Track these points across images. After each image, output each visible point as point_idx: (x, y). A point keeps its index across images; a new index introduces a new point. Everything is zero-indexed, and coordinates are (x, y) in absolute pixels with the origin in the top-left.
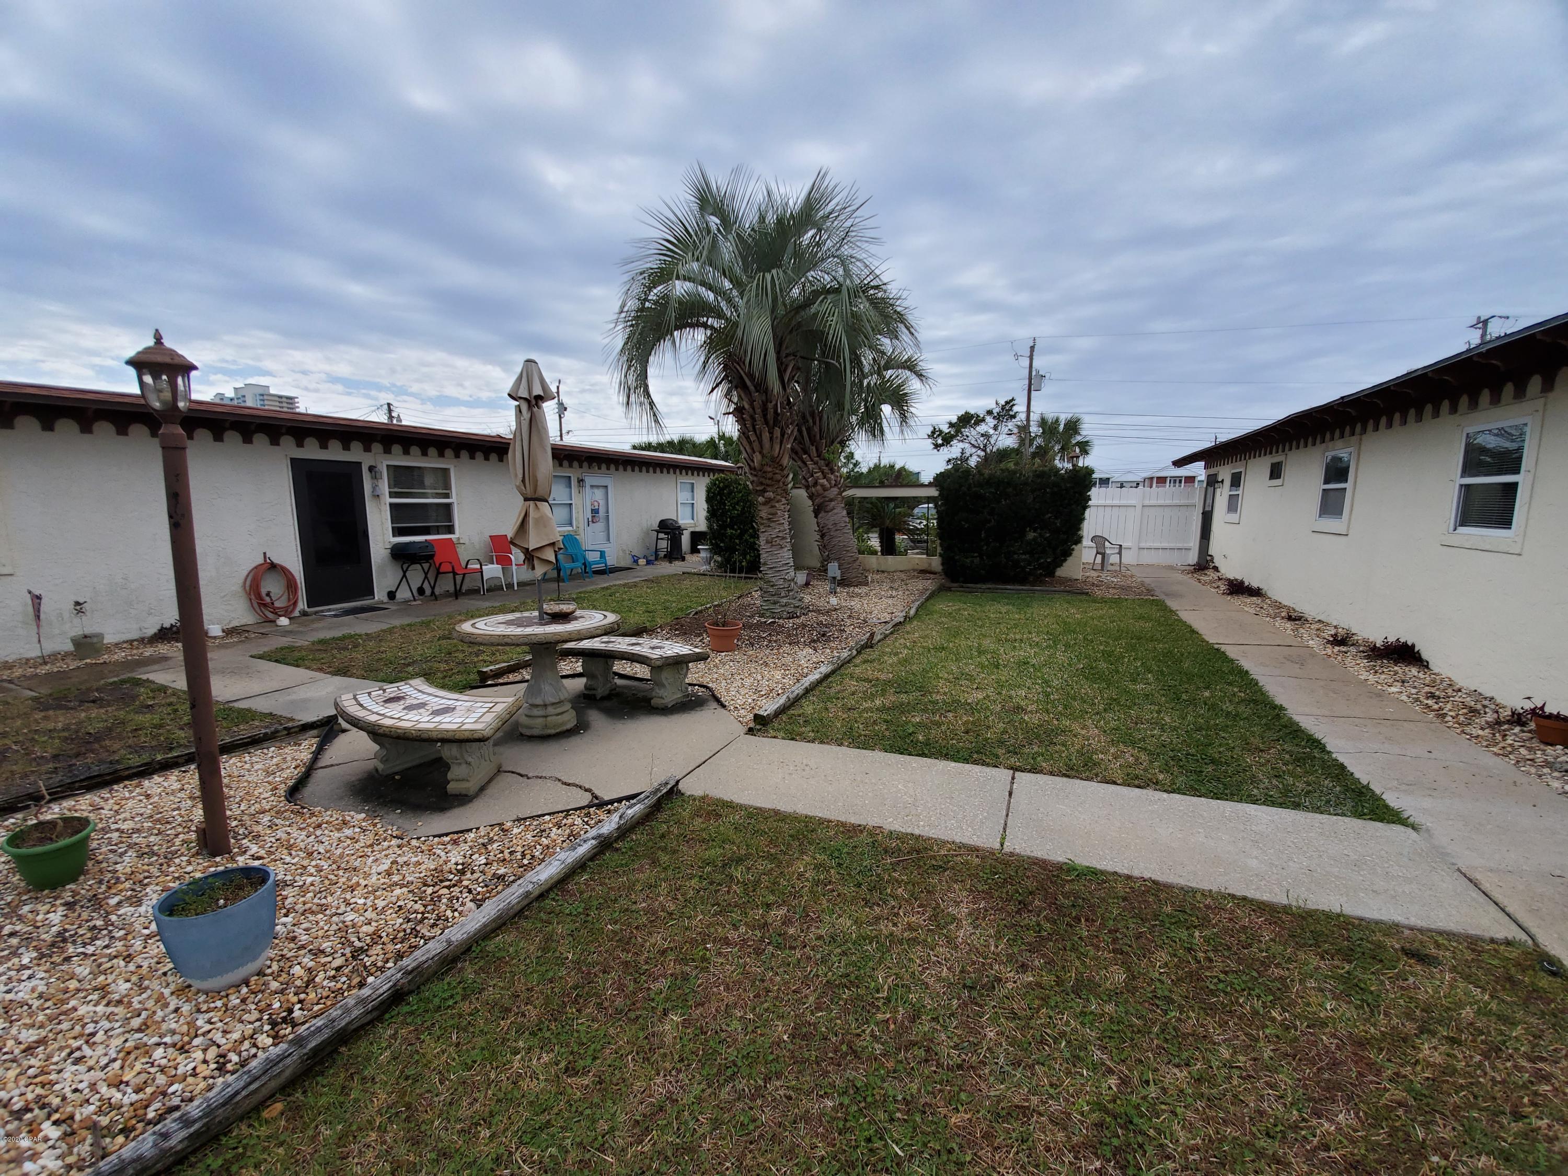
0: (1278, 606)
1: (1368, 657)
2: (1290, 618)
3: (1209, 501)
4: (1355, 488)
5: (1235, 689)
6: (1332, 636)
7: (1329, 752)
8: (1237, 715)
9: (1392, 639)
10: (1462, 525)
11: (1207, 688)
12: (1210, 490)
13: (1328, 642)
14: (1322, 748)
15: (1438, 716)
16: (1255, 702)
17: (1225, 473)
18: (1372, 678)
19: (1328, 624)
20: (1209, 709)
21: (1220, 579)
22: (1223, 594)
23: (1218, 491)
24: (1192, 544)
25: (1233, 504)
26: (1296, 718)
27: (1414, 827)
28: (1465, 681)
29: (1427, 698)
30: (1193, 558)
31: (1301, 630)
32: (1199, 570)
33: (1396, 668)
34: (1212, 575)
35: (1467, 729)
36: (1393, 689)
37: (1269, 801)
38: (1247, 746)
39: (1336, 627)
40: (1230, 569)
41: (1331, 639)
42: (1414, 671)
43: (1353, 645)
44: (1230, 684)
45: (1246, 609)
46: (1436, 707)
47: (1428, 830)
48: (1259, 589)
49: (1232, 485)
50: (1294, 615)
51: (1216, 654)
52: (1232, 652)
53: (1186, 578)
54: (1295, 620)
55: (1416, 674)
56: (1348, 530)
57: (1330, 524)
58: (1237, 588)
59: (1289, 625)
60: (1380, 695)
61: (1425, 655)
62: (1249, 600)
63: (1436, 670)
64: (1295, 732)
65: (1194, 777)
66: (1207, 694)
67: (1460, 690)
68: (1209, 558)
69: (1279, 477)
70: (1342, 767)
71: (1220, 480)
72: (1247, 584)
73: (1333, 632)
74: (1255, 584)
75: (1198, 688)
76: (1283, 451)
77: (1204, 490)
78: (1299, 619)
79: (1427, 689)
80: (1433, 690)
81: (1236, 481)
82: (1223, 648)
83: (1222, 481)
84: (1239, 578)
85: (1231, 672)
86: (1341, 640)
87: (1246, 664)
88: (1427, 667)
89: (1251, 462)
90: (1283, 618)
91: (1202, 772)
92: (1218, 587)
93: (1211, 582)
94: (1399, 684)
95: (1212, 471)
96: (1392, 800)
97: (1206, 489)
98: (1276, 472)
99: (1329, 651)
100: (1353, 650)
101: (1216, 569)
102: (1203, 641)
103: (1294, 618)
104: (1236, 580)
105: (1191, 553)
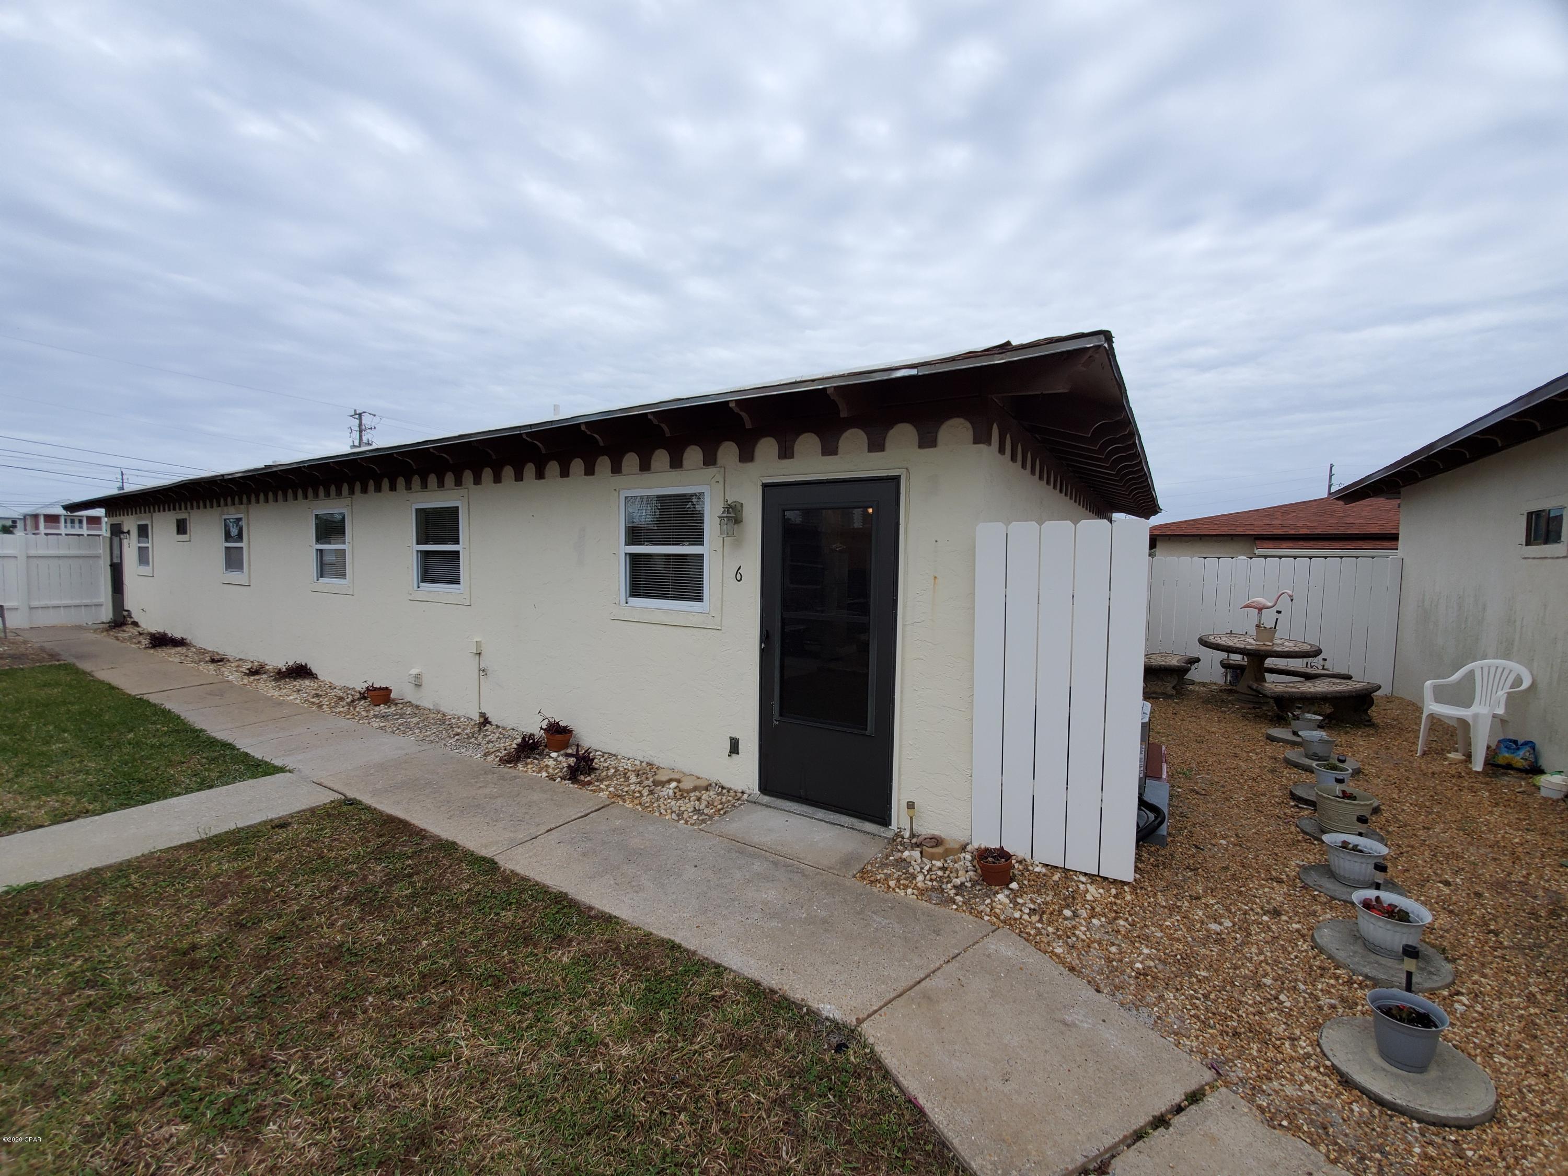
0: (202, 652)
1: (276, 680)
2: (213, 661)
3: (116, 552)
4: (249, 547)
5: (159, 726)
6: (248, 669)
7: (238, 749)
8: (161, 744)
9: (291, 663)
10: (322, 577)
11: (130, 731)
12: (116, 540)
13: (246, 674)
14: (231, 747)
15: (318, 707)
16: (177, 731)
17: (130, 523)
18: (276, 693)
19: (246, 661)
20: (133, 747)
21: (141, 634)
22: (146, 648)
23: (125, 542)
24: (102, 600)
25: (143, 556)
26: (213, 734)
27: (290, 771)
28: (338, 683)
29: (313, 697)
30: (106, 614)
31: (223, 669)
32: (114, 627)
33: (295, 683)
34: (131, 631)
35: (335, 710)
36: (292, 697)
37: (189, 790)
38: (171, 763)
39: (252, 662)
40: (151, 623)
41: (247, 672)
42: (307, 682)
43: (265, 673)
44: (154, 723)
45: (171, 659)
46: (318, 702)
47: (299, 770)
48: (183, 639)
49: (139, 536)
50: (217, 657)
51: (141, 703)
52: (154, 699)
53: (102, 637)
54: (218, 661)
55: (309, 684)
56: (250, 581)
57: (233, 576)
58: (160, 641)
59: (212, 667)
60: (280, 704)
61: (314, 671)
62: (173, 651)
63: (322, 680)
64: (213, 743)
65: (123, 797)
66: (131, 735)
67: (335, 688)
68: (125, 613)
69: (185, 533)
70: (247, 754)
71: (125, 530)
72: (170, 635)
73: (249, 667)
74: (178, 635)
75: (121, 734)
76: (186, 509)
77: (108, 541)
78: (222, 660)
79: (314, 692)
80: (317, 692)
81: (143, 532)
82: (145, 697)
83: (128, 532)
84: (162, 631)
85: (155, 714)
86: (256, 672)
87: (168, 706)
88: (316, 678)
89: (156, 516)
90: (207, 662)
91: (130, 792)
92: (139, 642)
93: (131, 638)
94: (295, 693)
95: (116, 520)
96: (278, 762)
97: (111, 539)
98: (181, 528)
99: (246, 681)
100: (264, 676)
101: (135, 624)
102: (124, 694)
103: (217, 660)
104: (159, 633)
105: (103, 609)
